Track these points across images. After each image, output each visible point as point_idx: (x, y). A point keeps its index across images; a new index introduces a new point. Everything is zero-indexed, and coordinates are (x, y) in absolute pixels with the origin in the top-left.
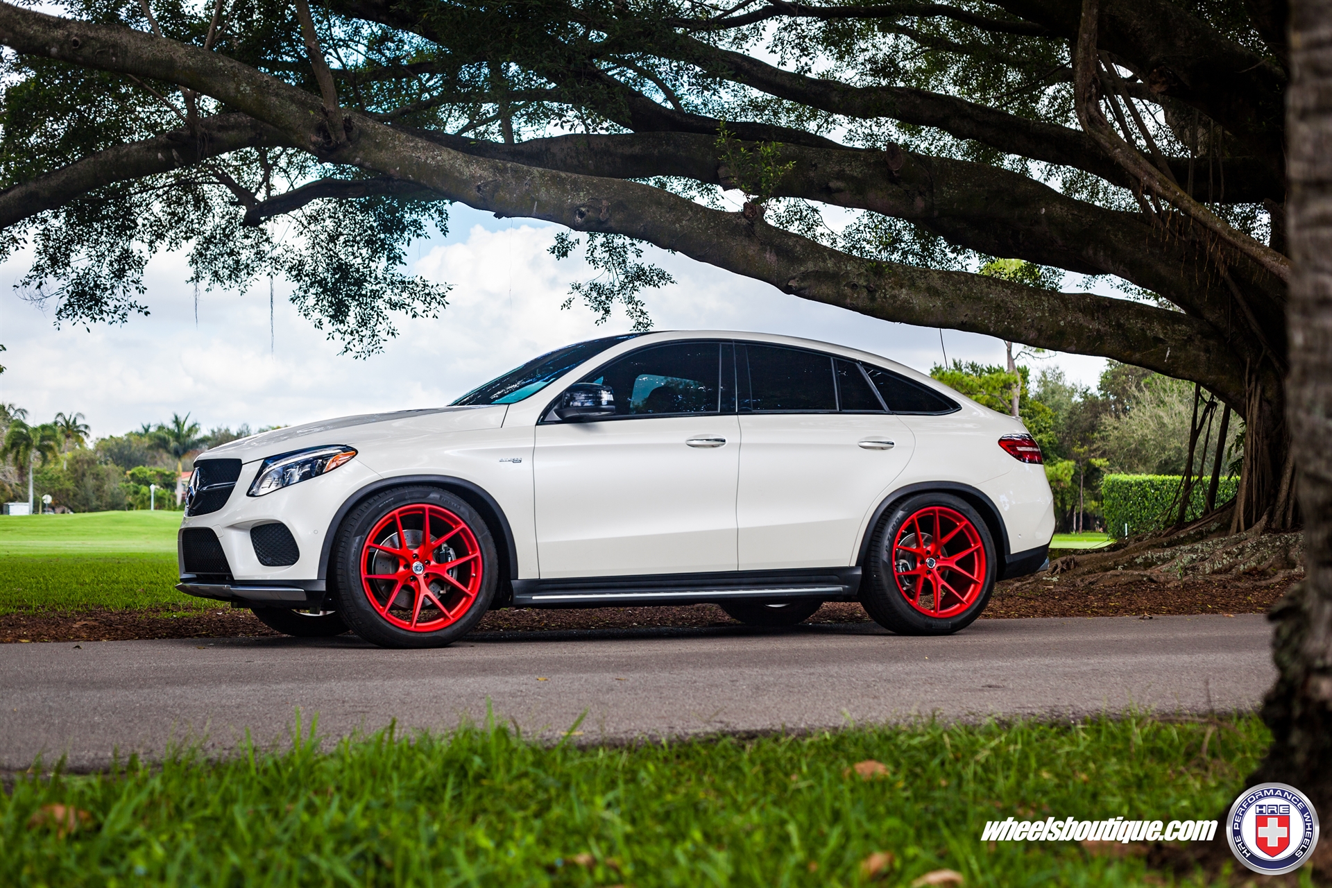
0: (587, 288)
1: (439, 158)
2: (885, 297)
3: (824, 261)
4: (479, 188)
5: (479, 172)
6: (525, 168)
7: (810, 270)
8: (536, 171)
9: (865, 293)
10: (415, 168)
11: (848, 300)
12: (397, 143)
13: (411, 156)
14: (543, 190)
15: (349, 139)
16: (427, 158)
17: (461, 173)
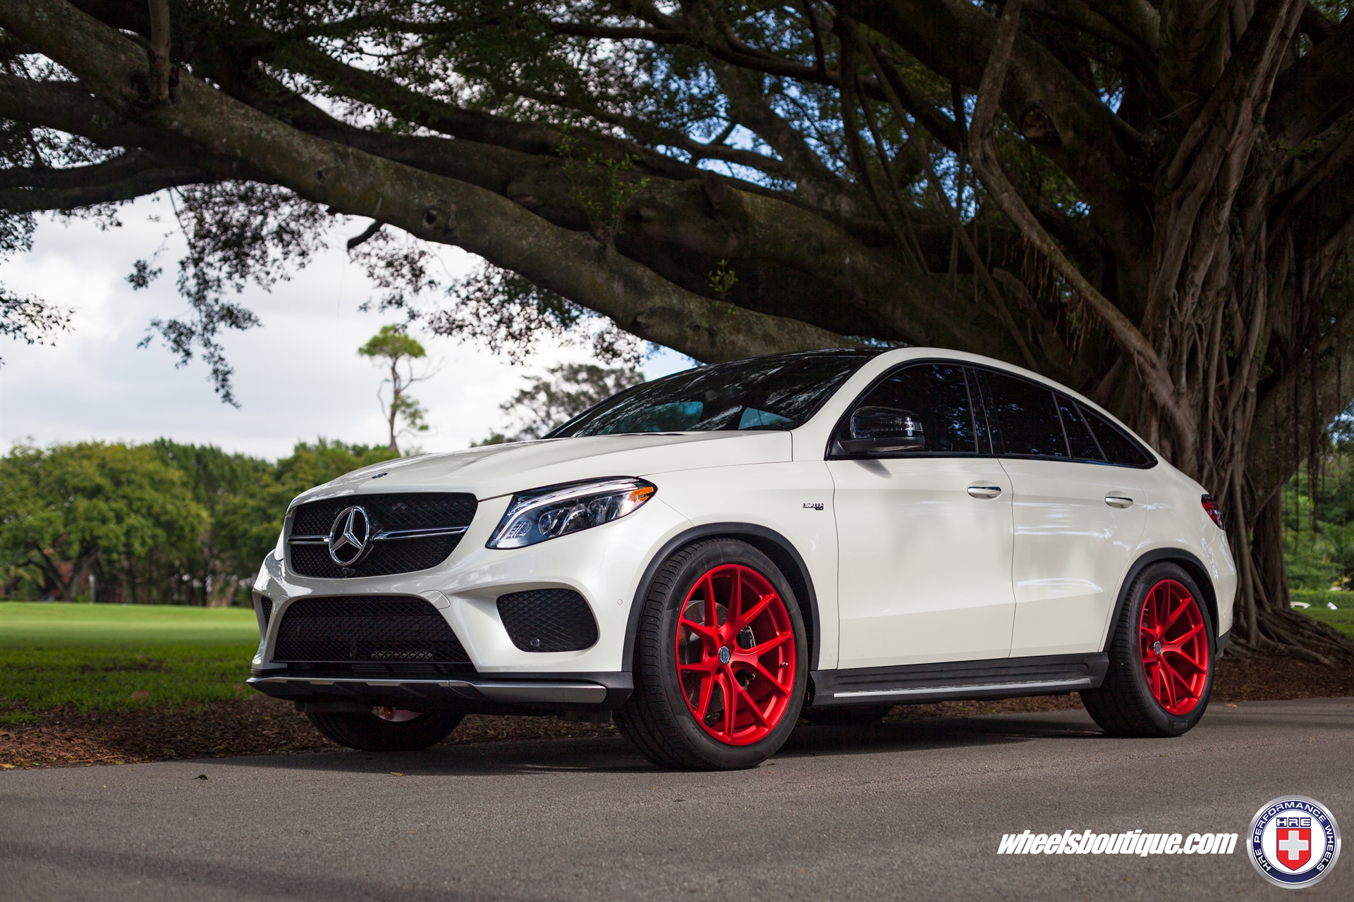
0: (165, 325)
1: (274, 132)
2: (724, 343)
3: (670, 297)
4: (320, 175)
5: (320, 156)
6: (368, 156)
7: (657, 306)
8: (380, 161)
9: (706, 337)
10: (245, 142)
11: (689, 344)
12: (224, 107)
13: (242, 126)
14: (388, 184)
15: (172, 96)
16: (261, 131)
17: (300, 154)
